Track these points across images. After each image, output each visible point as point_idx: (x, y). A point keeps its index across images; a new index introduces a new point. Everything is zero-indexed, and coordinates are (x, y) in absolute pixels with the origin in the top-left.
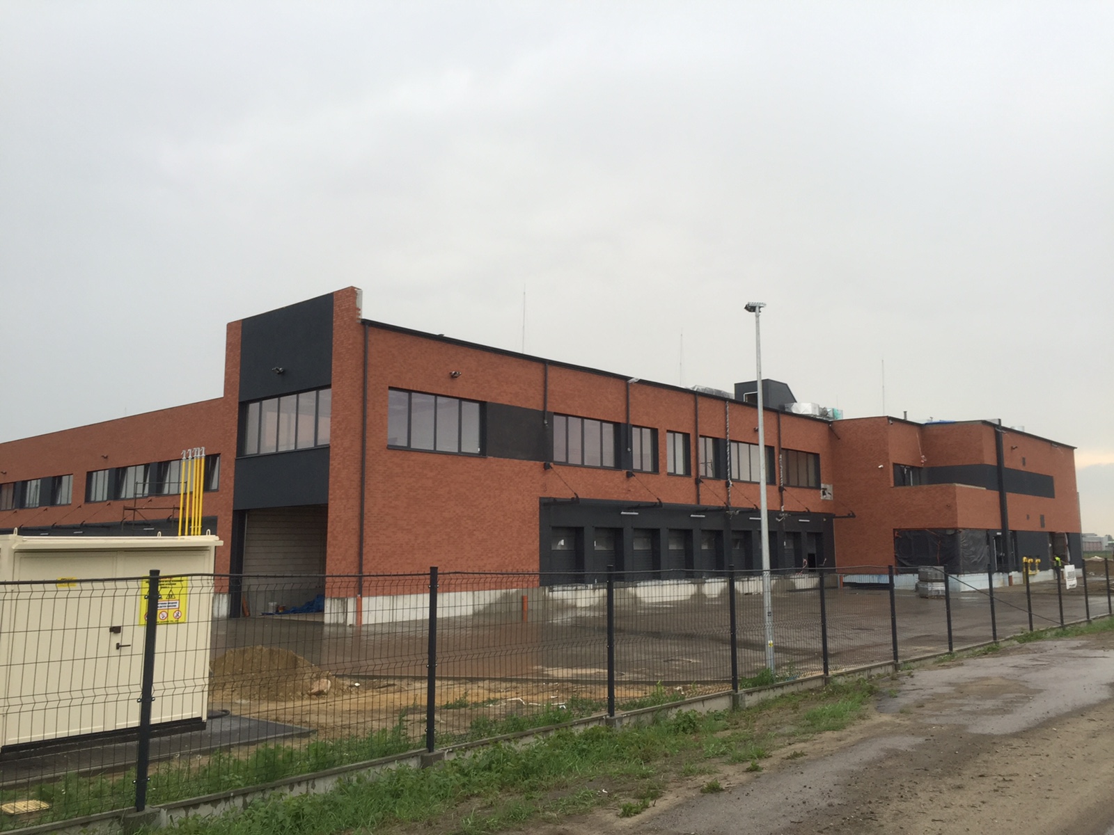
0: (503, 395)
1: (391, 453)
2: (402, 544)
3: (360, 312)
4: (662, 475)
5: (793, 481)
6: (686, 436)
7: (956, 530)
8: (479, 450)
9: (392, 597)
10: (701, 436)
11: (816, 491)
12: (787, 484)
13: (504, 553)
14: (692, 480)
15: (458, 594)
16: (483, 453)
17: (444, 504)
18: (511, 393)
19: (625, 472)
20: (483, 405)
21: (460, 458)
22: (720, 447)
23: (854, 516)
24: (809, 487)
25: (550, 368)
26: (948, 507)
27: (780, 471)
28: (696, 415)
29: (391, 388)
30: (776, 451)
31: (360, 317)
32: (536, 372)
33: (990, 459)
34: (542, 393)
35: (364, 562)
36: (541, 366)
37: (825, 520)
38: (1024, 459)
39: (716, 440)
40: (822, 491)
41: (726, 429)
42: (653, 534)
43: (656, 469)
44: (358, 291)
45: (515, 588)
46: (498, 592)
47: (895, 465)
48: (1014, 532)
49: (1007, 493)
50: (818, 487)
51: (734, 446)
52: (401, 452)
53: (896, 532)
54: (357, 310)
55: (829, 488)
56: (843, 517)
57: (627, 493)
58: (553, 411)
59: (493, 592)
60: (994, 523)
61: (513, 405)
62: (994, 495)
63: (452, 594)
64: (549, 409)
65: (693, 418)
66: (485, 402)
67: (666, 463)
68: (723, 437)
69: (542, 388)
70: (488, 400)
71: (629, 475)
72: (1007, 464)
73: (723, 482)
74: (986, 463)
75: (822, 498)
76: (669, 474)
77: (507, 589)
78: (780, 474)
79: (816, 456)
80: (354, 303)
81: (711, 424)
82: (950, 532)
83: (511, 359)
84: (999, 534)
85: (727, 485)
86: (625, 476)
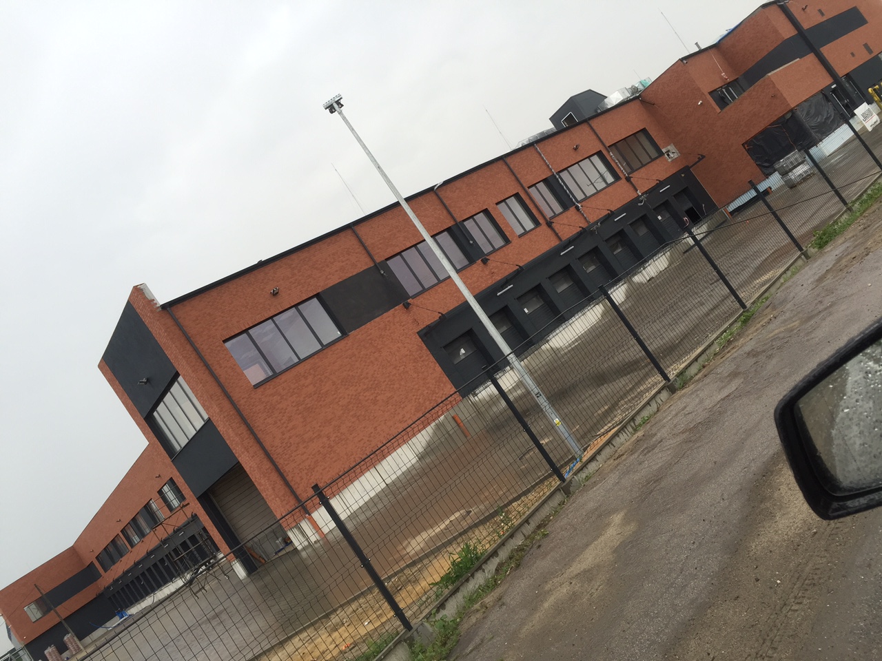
0: (331, 277)
1: (260, 390)
2: (319, 451)
3: (155, 302)
4: (515, 242)
5: (636, 164)
6: (517, 196)
7: (792, 111)
8: (339, 333)
9: (337, 496)
10: (529, 187)
11: (661, 159)
12: (633, 171)
13: (414, 395)
14: (544, 227)
15: (394, 454)
16: (344, 333)
17: (335, 396)
18: (337, 271)
19: (479, 261)
20: (317, 296)
21: (325, 351)
22: (554, 184)
23: (703, 157)
24: (653, 160)
25: (357, 229)
26: (774, 97)
27: (618, 165)
28: (514, 174)
29: (225, 341)
30: (605, 152)
31: (158, 306)
32: (348, 240)
33: (788, 31)
34: (364, 252)
35: (295, 487)
36: (349, 232)
37: (683, 175)
38: (820, 11)
39: (545, 181)
40: (666, 155)
41: (548, 166)
42: (538, 290)
43: (507, 241)
44: (142, 287)
45: (441, 415)
46: (429, 429)
47: (710, 93)
48: (848, 76)
49: (821, 49)
50: (661, 154)
51: (565, 175)
52: (268, 383)
53: (746, 146)
54: (151, 302)
55: (671, 148)
56: (696, 163)
57: (492, 277)
58: (383, 259)
59: (424, 432)
60: (825, 81)
61: (345, 278)
62: (811, 58)
63: (389, 458)
64: (378, 260)
65: (513, 178)
66: (318, 293)
67: (512, 229)
68: (550, 174)
69: (362, 248)
70: (320, 291)
71: (485, 262)
72: (806, 26)
73: (572, 209)
74: (786, 38)
75: (670, 160)
76: (520, 236)
77: (434, 420)
78: (619, 168)
79: (644, 131)
80: (145, 298)
81: (533, 172)
82: (789, 116)
83: (317, 246)
84: (833, 87)
85: (577, 208)
86: (482, 265)
